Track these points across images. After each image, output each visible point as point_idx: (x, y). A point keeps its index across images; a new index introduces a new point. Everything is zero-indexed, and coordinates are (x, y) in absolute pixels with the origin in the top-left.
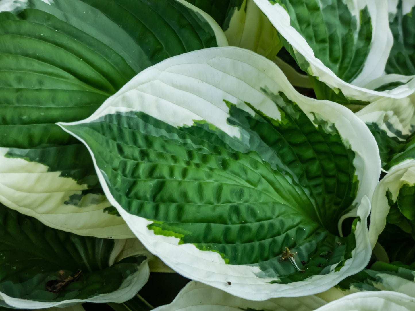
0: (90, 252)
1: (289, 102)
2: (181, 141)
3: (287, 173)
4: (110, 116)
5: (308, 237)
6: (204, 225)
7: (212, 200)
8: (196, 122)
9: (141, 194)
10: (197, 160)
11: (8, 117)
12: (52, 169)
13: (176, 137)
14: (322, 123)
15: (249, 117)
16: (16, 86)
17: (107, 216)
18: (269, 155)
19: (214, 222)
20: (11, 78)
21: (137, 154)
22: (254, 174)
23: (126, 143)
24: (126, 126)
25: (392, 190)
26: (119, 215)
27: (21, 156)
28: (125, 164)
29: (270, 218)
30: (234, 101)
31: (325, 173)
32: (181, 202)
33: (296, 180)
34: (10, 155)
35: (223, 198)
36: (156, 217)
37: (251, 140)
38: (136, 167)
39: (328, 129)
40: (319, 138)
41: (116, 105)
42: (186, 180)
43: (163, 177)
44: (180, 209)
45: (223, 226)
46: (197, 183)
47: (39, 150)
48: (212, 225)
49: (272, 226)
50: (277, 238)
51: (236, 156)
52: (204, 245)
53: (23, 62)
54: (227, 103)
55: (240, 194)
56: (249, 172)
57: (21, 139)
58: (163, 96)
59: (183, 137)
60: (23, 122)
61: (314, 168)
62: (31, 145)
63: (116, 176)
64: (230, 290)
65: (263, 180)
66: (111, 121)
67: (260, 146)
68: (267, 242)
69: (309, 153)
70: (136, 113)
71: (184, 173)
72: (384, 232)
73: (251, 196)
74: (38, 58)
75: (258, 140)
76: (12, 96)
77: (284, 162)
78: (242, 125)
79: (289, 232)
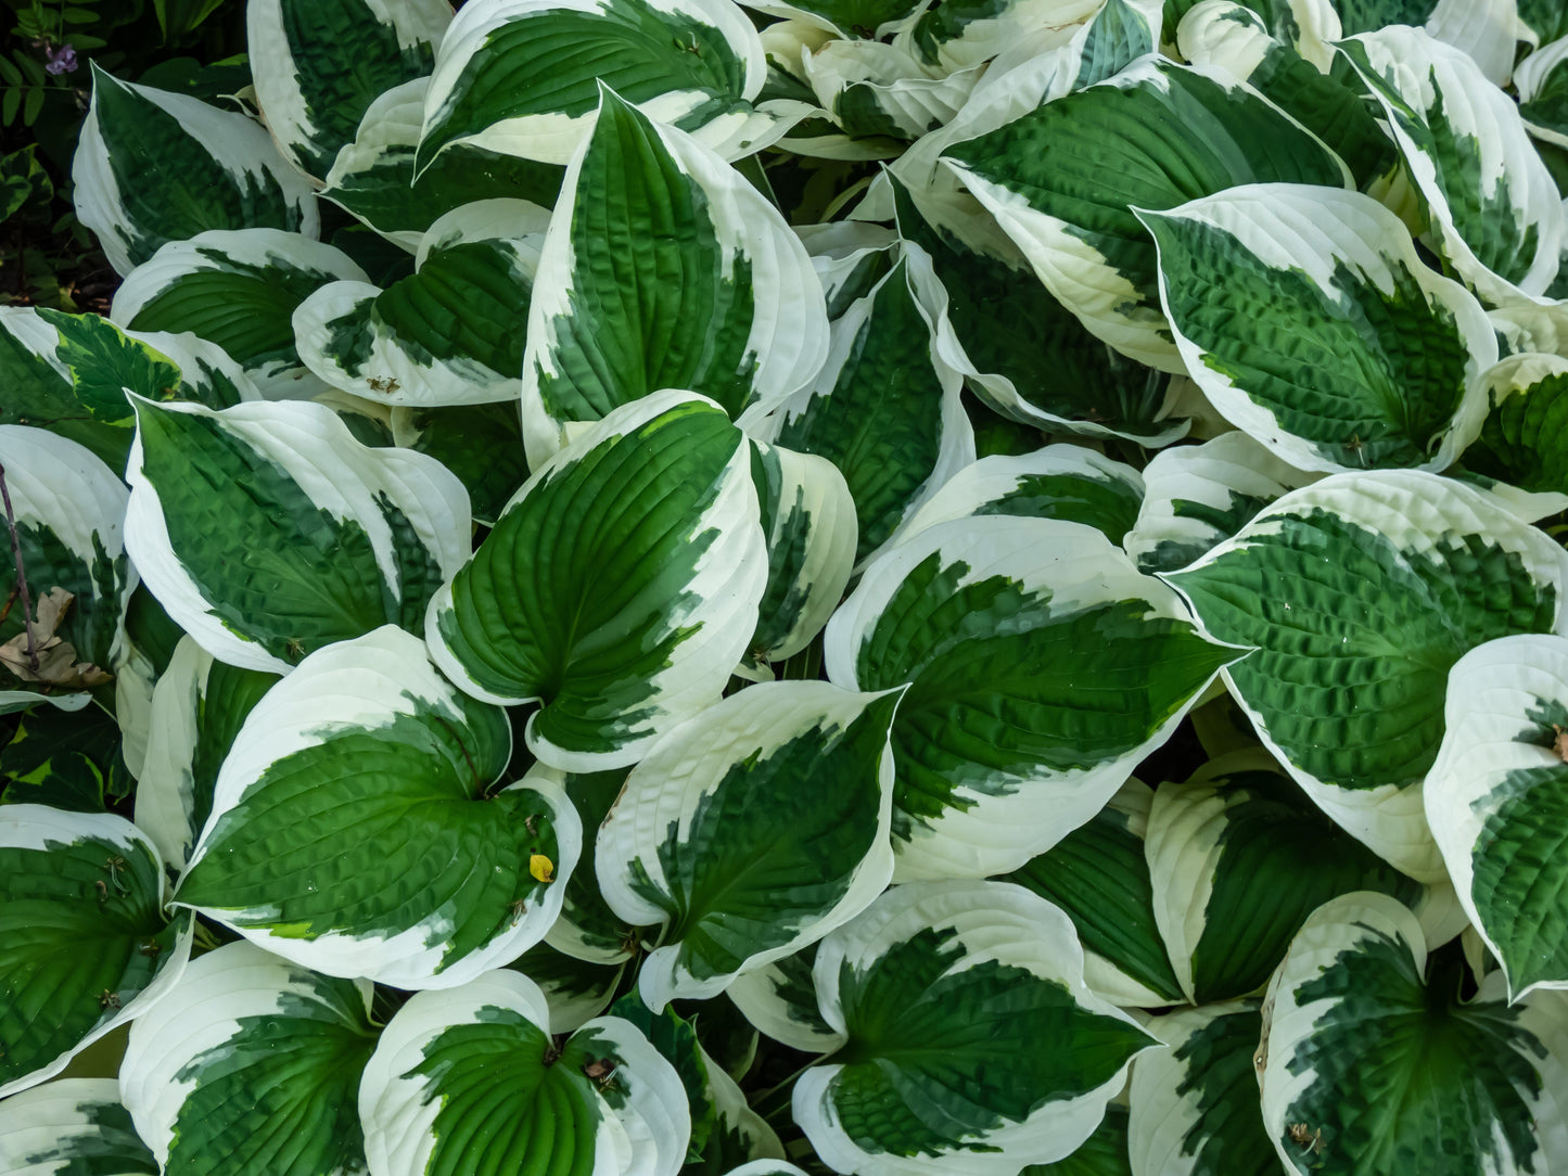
0: (1134, 406)
1: (1408, 276)
2: (1268, 282)
3: (1384, 361)
4: (1193, 222)
5: (1386, 435)
6: (1266, 375)
7: (1283, 350)
8: (1292, 267)
9: (1203, 319)
10: (1280, 306)
11: (1078, 189)
12: (1110, 263)
13: (1264, 275)
14: (1441, 309)
15: (1356, 284)
16: (1097, 161)
17: (1158, 339)
18: (1368, 333)
19: (1278, 376)
20: (1095, 152)
21: (1212, 275)
22: (1343, 345)
23: (1203, 261)
24: (1208, 242)
25: (1497, 389)
26: (1173, 341)
27: (1079, 236)
28: (1194, 283)
29: (1346, 396)
30: (1344, 259)
31: (1429, 376)
32: (1246, 341)
33: (1393, 374)
34: (1067, 231)
35: (1297, 352)
36: (1212, 348)
37: (1352, 311)
38: (1206, 290)
39: (1446, 319)
40: (1433, 328)
41: (1202, 211)
42: (1261, 319)
43: (1234, 309)
44: (1243, 349)
45: (1288, 385)
46: (1271, 327)
47: (1100, 236)
48: (1275, 378)
49: (1345, 406)
50: (1348, 422)
51: (1328, 319)
52: (1259, 398)
53: (1114, 141)
54: (1335, 258)
55: (1319, 356)
56: (1338, 340)
57: (1085, 217)
58: (1261, 223)
59: (1272, 280)
60: (1093, 201)
61: (1418, 365)
62: (1094, 226)
63: (1180, 291)
64: (1274, 449)
65: (1352, 355)
66: (1192, 230)
67: (1360, 320)
68: (1335, 422)
69: (1416, 346)
70: (1224, 232)
71: (1260, 312)
72: (1473, 445)
73: (1331, 363)
74: (1131, 141)
75: (1359, 312)
76: (1088, 170)
77: (1384, 348)
78: (1346, 290)
79: (1365, 421)
